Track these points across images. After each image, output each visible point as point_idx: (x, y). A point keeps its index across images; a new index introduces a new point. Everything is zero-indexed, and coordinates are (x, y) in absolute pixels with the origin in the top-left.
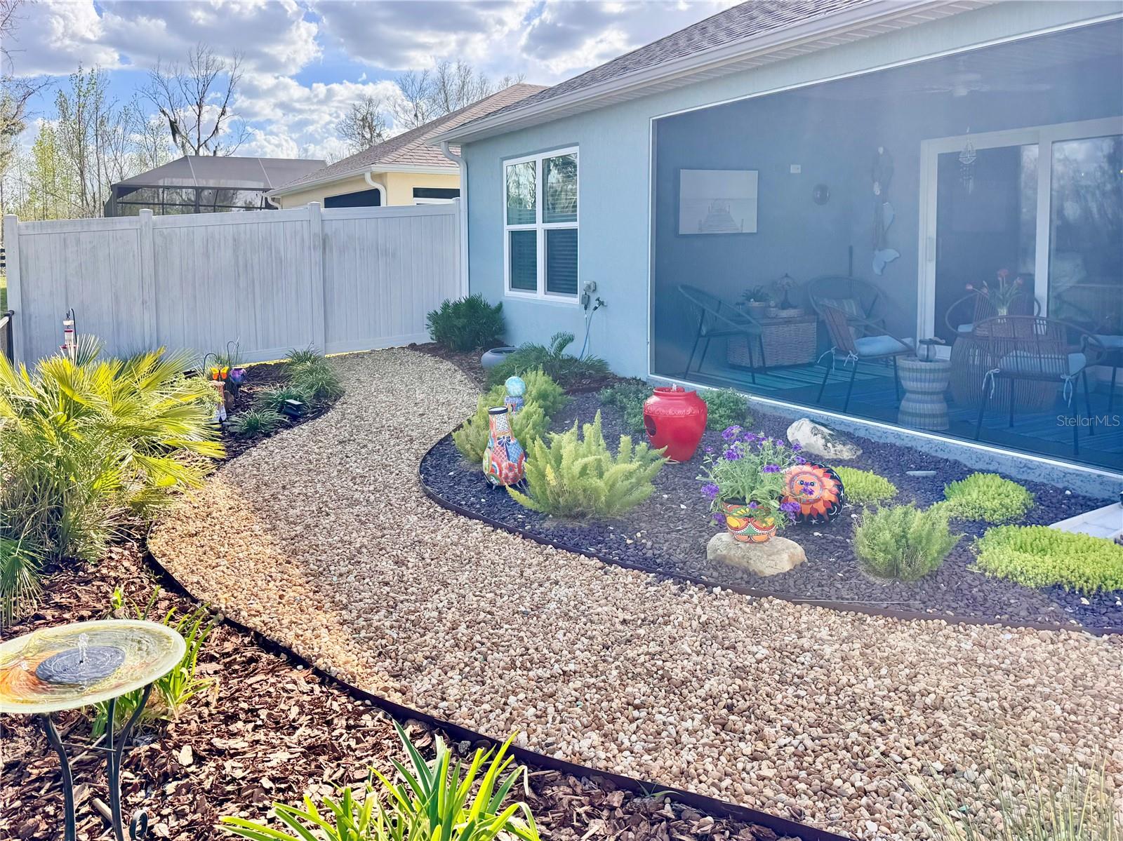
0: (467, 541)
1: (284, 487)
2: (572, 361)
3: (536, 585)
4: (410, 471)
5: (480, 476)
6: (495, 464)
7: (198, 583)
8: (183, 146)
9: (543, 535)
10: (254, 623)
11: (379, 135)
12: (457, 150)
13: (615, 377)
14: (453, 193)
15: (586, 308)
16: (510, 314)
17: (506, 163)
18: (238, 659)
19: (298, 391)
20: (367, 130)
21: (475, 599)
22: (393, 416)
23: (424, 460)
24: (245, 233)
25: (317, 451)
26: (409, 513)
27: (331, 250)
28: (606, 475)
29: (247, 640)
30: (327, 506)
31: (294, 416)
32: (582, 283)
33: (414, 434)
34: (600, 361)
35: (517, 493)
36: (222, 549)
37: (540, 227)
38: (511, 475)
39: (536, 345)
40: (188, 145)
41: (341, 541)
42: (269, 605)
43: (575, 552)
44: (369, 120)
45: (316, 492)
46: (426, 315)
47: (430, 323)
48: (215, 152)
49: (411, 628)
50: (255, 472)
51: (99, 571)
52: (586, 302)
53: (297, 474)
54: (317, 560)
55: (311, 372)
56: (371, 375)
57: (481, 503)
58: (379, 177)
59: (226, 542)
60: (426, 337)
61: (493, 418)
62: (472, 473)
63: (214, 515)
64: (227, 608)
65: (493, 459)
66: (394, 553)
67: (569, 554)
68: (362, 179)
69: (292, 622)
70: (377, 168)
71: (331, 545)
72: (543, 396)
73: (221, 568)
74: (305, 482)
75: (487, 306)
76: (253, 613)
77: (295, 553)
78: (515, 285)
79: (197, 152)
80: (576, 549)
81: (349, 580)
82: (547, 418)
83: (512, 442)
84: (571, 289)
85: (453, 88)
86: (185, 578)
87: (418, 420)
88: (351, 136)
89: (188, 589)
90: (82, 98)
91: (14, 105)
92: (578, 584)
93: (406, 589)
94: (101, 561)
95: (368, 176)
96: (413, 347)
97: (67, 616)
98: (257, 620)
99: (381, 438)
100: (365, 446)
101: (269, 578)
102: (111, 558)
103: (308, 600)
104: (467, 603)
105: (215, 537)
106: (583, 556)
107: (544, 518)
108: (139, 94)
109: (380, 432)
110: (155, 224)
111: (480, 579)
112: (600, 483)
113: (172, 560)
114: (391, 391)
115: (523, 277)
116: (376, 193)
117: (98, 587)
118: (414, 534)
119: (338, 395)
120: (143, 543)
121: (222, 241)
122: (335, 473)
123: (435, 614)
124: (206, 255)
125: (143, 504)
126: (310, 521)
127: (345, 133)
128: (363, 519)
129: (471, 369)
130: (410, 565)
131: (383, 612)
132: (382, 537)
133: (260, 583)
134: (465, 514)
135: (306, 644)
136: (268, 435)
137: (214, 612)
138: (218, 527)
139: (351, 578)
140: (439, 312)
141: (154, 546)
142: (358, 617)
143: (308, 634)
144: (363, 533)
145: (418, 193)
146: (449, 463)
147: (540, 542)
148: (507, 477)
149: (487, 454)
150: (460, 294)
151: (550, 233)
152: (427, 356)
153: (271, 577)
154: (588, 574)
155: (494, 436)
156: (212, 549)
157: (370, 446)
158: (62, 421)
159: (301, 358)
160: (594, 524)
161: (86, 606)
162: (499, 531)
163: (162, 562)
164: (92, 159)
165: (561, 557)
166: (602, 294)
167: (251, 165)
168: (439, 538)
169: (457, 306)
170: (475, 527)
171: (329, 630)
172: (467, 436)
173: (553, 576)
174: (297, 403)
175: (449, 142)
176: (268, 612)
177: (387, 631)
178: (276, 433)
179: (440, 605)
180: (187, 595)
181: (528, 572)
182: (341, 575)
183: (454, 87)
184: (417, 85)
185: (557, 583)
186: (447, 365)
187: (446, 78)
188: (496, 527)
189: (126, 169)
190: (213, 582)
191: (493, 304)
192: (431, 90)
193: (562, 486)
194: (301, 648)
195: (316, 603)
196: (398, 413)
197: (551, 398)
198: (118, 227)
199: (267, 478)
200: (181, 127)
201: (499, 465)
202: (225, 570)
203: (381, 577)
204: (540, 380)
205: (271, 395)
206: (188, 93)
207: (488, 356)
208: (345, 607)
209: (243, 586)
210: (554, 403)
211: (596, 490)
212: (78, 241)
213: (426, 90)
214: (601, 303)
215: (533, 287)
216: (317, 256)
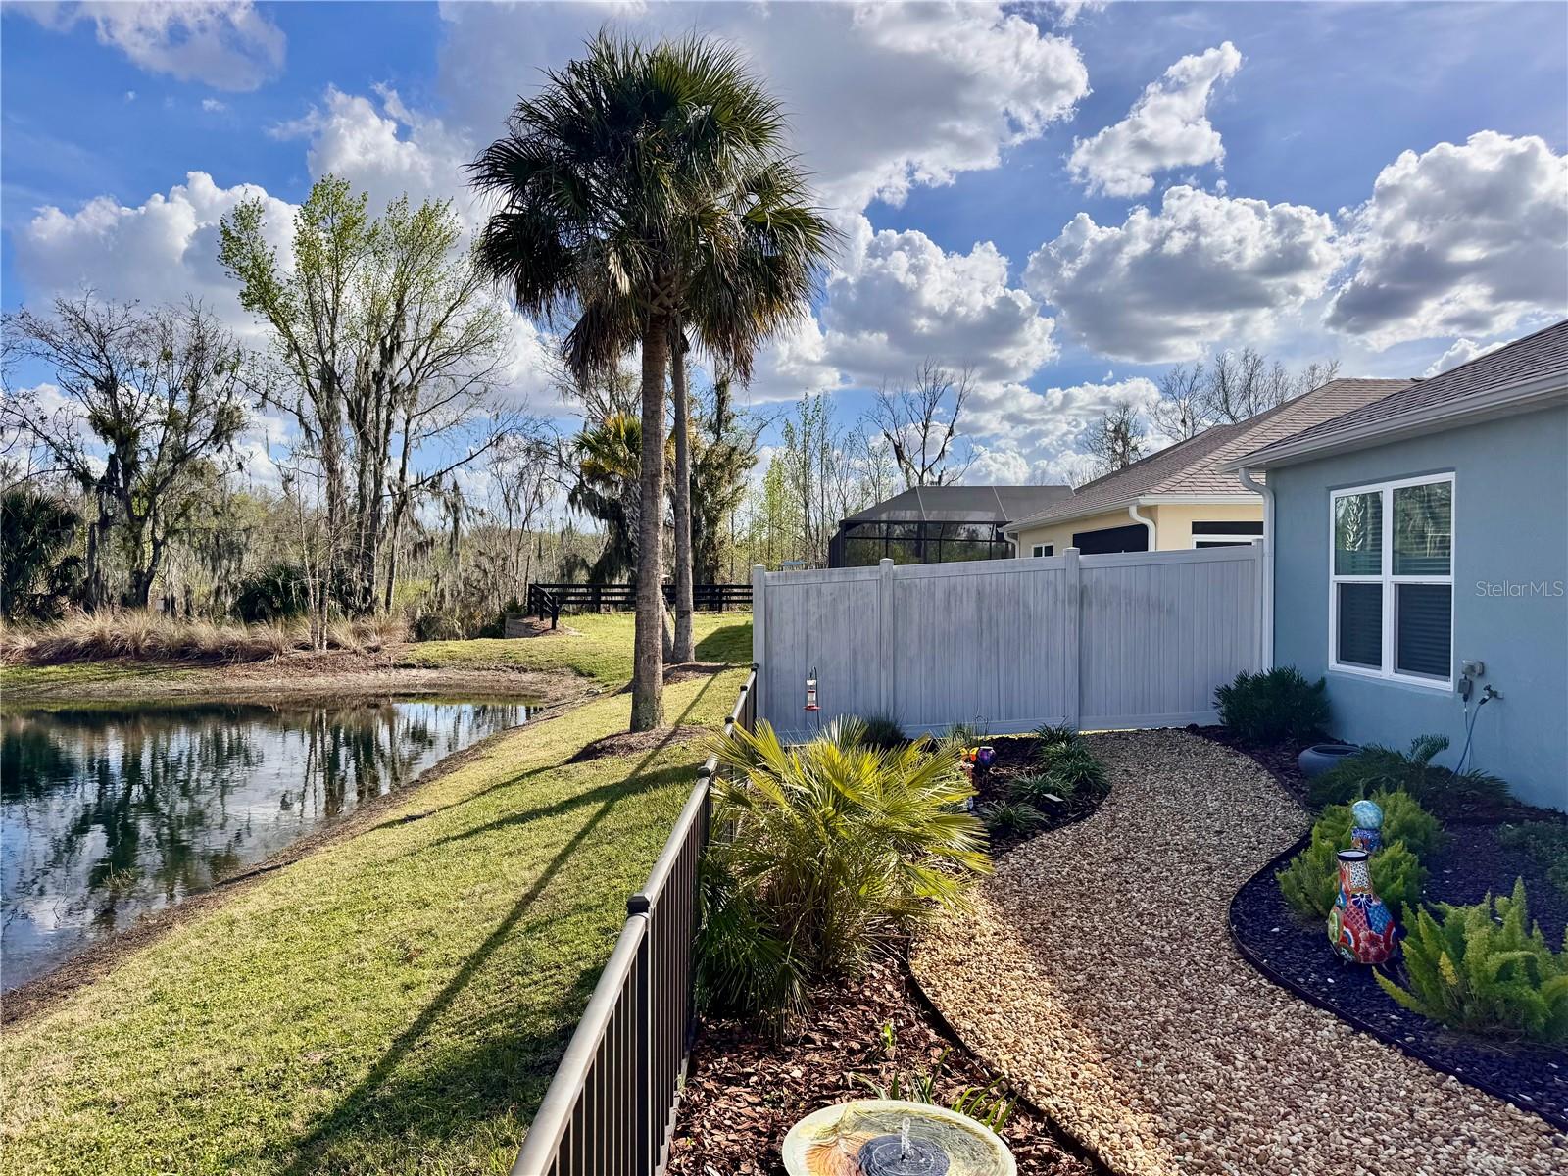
0: (1315, 1041)
1: (1054, 914)
2: (1442, 773)
3: (1438, 1139)
4: (1212, 915)
5: (1323, 939)
6: (1348, 930)
7: (972, 1032)
8: (907, 472)
9: (1438, 1058)
10: (1045, 1103)
11: (1135, 449)
12: (1261, 478)
13: (1517, 804)
14: (1253, 529)
15: (1466, 699)
16: (1334, 692)
17: (1334, 494)
18: (1033, 1152)
19: (1058, 788)
20: (1120, 443)
21: (1345, 1141)
22: (1179, 829)
23: (1234, 904)
24: (990, 584)
25: (1087, 867)
26: (1222, 980)
27: (1090, 604)
28: (1546, 986)
29: (1040, 1127)
30: (1111, 951)
31: (1056, 817)
32: (1459, 657)
33: (1212, 860)
34: (1493, 779)
35: (1390, 984)
36: (993, 990)
37: (1388, 580)
38: (1373, 950)
39: (1386, 747)
40: (912, 471)
41: (1137, 1008)
42: (1061, 1083)
43: (1498, 1096)
44: (1123, 429)
45: (1095, 928)
46: (1212, 690)
47: (1219, 701)
48: (940, 477)
49: (1257, 1166)
50: (1016, 887)
51: (862, 992)
52: (1466, 690)
53: (1067, 897)
54: (1112, 1031)
55: (1068, 755)
56: (1142, 765)
57: (1328, 985)
58: (1149, 511)
59: (997, 980)
60: (1212, 718)
61: (1347, 867)
62: (1306, 934)
63: (978, 939)
64: (1011, 1076)
65: (1345, 924)
66: (1213, 1041)
67: (1486, 1098)
68: (1125, 512)
69: (1092, 1116)
70: (1146, 500)
71: (1125, 1011)
72: (1407, 830)
73: (996, 1017)
74: (1078, 911)
75: (1301, 683)
76: (1043, 1090)
77: (1081, 1013)
78: (1345, 655)
79: (921, 479)
80: (1499, 1091)
81: (1157, 1069)
82: (1424, 869)
83: (1374, 903)
84: (1443, 671)
86: (956, 1021)
87: (1215, 840)
88: (1097, 451)
89: (962, 1037)
90: (808, 427)
91: (749, 438)
92: (1509, 1151)
93: (1239, 1102)
94: (863, 979)
95: (1133, 510)
96: (1193, 729)
97: (836, 1044)
98: (1048, 1101)
99: (1168, 860)
100: (1148, 870)
101: (1056, 1045)
102: (872, 976)
103: (1108, 1087)
104: (1333, 1146)
105: (983, 971)
106: (1511, 1106)
107: (1435, 1027)
108: (865, 419)
109: (1166, 850)
110: (895, 575)
111: (1347, 1110)
112: (1537, 997)
113: (939, 992)
114: (1172, 792)
115: (1359, 645)
116: (1144, 529)
117: (864, 1012)
118: (1236, 1016)
119: (1105, 791)
120: (904, 967)
121: (965, 595)
122: (1113, 904)
123: (1288, 1152)
124: (947, 608)
125: (902, 914)
126: (1092, 969)
128: (1161, 979)
129: (1282, 770)
130: (1239, 1065)
131: (1211, 1130)
132: (1192, 1011)
133: (1045, 1049)
134: (1308, 999)
135: (1116, 1154)
136: (1024, 837)
137: (995, 1076)
138: (984, 958)
139: (1160, 1068)
140: (1233, 687)
141: (919, 967)
142: (1180, 1130)
143: (1116, 1137)
144: (1164, 1002)
145: (1198, 528)
146: (1271, 913)
147: (1434, 1067)
148: (1366, 952)
149: (1334, 914)
150: (1264, 664)
151: (1403, 590)
152: (1214, 744)
153: (1057, 1042)
154: (1528, 1139)
155: (1347, 891)
156: (982, 987)
157: (1155, 869)
159: (1052, 737)
160: (1522, 1053)
161: (855, 1037)
162: (1363, 1035)
163: (928, 992)
164: (817, 490)
165: (1474, 1101)
166: (1496, 679)
167: (981, 495)
168: (1272, 1028)
169: (1259, 681)
170: (1325, 1021)
171: (1143, 1140)
172: (1299, 882)
173: (1464, 1129)
174: (1057, 799)
175: (1250, 468)
176: (1060, 1093)
177: (1224, 1164)
178: (1034, 835)
179: (1293, 1139)
180: (961, 1045)
181: (1422, 1114)
182: (1146, 1061)
183: (1237, 382)
184: (1186, 384)
185: (1472, 1142)
186: (1243, 761)
187: (1226, 373)
188: (1358, 1028)
189: (849, 500)
190: (989, 1035)
191: (1312, 680)
192: (1206, 388)
193: (1466, 986)
194: (1110, 1158)
195: (1119, 1094)
196: (1186, 826)
197: (1421, 834)
198: (859, 577)
199: (1032, 897)
200: (906, 453)
201: (1355, 934)
202: (1002, 1021)
203: (1201, 1076)
204: (1404, 804)
205: (1025, 784)
206: (914, 414)
207: (1308, 754)
208: (1158, 1111)
209: (1026, 1048)
210: (1427, 840)
211: (1529, 1005)
212: (820, 592)
213: (1197, 388)
214: (1493, 694)
215: (1376, 661)
216: (1072, 611)
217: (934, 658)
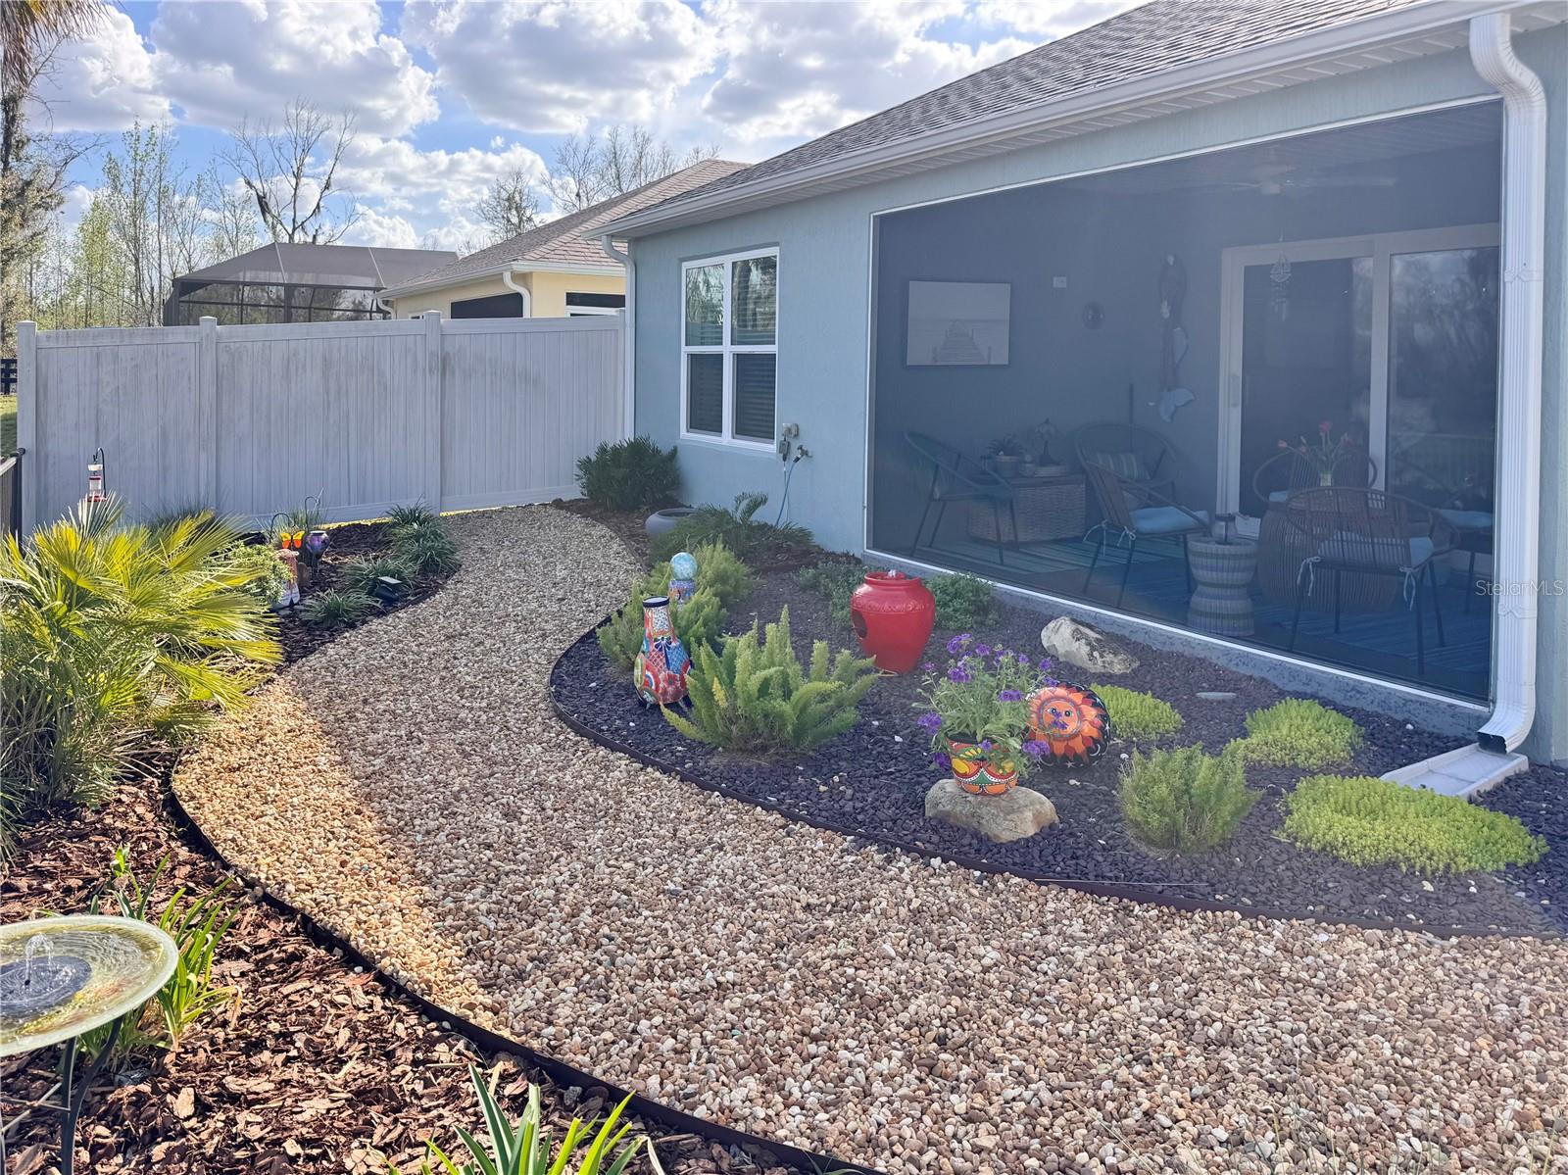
0: (605, 783)
1: (365, 702)
2: (764, 528)
3: (692, 850)
4: (538, 681)
5: (630, 690)
6: (649, 674)
7: (233, 840)
8: (274, 227)
9: (707, 777)
10: (302, 901)
12: (622, 247)
13: (820, 551)
14: (617, 301)
15: (784, 459)
16: (687, 463)
17: (686, 265)
18: (276, 955)
19: (395, 565)
20: (514, 212)
21: (607, 870)
22: (522, 601)
23: (558, 665)
24: (339, 349)
25: (415, 649)
26: (530, 741)
27: (453, 373)
28: (795, 696)
29: (291, 926)
30: (420, 729)
31: (389, 600)
32: (780, 424)
33: (548, 627)
34: (801, 530)
35: (675, 716)
36: (271, 791)
37: (728, 350)
38: (670, 689)
39: (717, 507)
40: (279, 227)
41: (435, 782)
42: (325, 875)
43: (749, 802)
44: (517, 198)
45: (409, 709)
46: (576, 462)
47: (581, 473)
48: (314, 237)
49: (516, 913)
50: (329, 679)
51: (101, 820)
52: (785, 451)
53: (387, 682)
54: (398, 810)
55: (417, 537)
56: (500, 542)
57: (628, 728)
58: (523, 278)
59: (278, 780)
60: (574, 491)
61: (650, 613)
62: (620, 684)
63: (267, 740)
64: (267, 879)
65: (647, 668)
66: (504, 801)
67: (740, 806)
68: (498, 279)
69: (353, 902)
70: (520, 266)
71: (419, 787)
72: (721, 578)
73: (266, 819)
74: (395, 694)
75: (657, 452)
76: (303, 886)
77: (369, 797)
78: (695, 424)
79: (291, 237)
80: (751, 798)
81: (438, 840)
82: (724, 610)
83: (673, 644)
84: (768, 435)
85: (627, 161)
86: (217, 831)
87: (555, 607)
88: (491, 220)
89: (219, 849)
90: (139, 164)
91: (52, 171)
92: (750, 849)
93: (515, 854)
94: (106, 805)
95: (507, 276)
96: (558, 504)
97: (48, 886)
98: (306, 897)
99: (504, 631)
100: (481, 643)
101: (330, 836)
102: (119, 801)
103: (379, 869)
104: (596, 877)
105: (264, 773)
106: (759, 809)
107: (712, 752)
108: (219, 160)
109: (503, 623)
110: (219, 337)
111: (618, 841)
112: (786, 708)
113: (202, 805)
114: (522, 565)
115: (705, 418)
116: (518, 297)
117: (97, 844)
118: (534, 772)
119: (453, 569)
120: (166, 781)
121: (309, 360)
122: (437, 681)
123: (551, 893)
125: (170, 725)
126: (393, 751)
127: (485, 215)
128: (468, 749)
129: (632, 536)
130: (524, 818)
131: (480, 889)
132: (491, 775)
133: (316, 842)
134: (607, 745)
135: (369, 935)
136: (352, 626)
137: (251, 884)
138: (269, 758)
139: (441, 837)
140: (593, 458)
141: (178, 786)
142: (445, 896)
143: (374, 920)
144: (465, 771)
145: (573, 299)
146: (591, 669)
147: (703, 787)
148: (665, 692)
149: (640, 660)
150: (624, 434)
151: (739, 358)
152: (575, 517)
153: (333, 833)
154: (765, 835)
155: (650, 636)
156: (258, 790)
157: (488, 643)
158: (60, 613)
159: (407, 518)
160: (778, 761)
161: (76, 872)
162: (649, 769)
163: (188, 808)
164: (152, 242)
165: (729, 809)
166: (805, 440)
167: (358, 257)
168: (568, 778)
169: (617, 451)
170: (617, 763)
171: (403, 915)
172: (616, 634)
173: (716, 838)
174: (393, 581)
175: (612, 236)
176: (323, 885)
177: (482, 919)
178: (364, 622)
179: (559, 880)
180: (217, 857)
181: (684, 831)
182: (428, 833)
183: (628, 159)
184: (581, 156)
185: (721, 848)
186: (600, 530)
187: (618, 148)
188: (646, 764)
189: (195, 257)
190: (253, 840)
191: (665, 449)
192: (600, 163)
193: (735, 708)
194: (361, 941)
195: (389, 873)
196: (530, 597)
197: (732, 581)
199: (343, 687)
201: (656, 677)
202: (272, 822)
203: (483, 836)
204: (718, 557)
205: (360, 569)
206: (282, 160)
207: (654, 519)
208: (428, 881)
209: (294, 847)
210: (736, 587)
211: (781, 716)
212: (116, 356)
213: (591, 162)
214: (805, 453)
215: (717, 429)
216: (434, 381)
217: (269, 435)
